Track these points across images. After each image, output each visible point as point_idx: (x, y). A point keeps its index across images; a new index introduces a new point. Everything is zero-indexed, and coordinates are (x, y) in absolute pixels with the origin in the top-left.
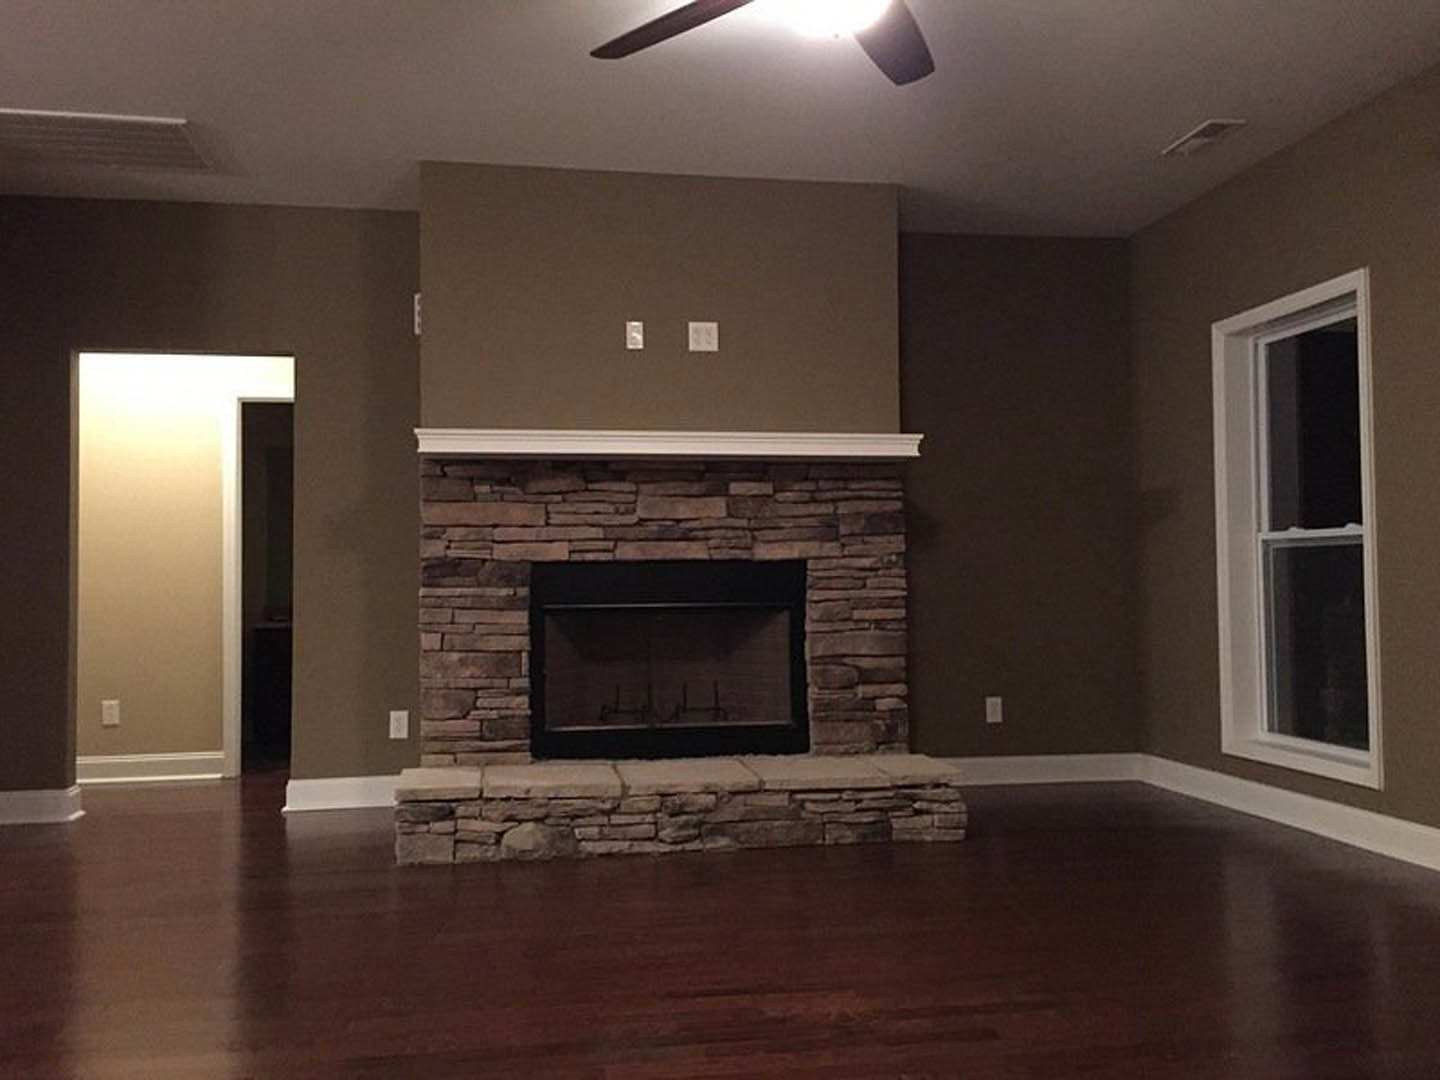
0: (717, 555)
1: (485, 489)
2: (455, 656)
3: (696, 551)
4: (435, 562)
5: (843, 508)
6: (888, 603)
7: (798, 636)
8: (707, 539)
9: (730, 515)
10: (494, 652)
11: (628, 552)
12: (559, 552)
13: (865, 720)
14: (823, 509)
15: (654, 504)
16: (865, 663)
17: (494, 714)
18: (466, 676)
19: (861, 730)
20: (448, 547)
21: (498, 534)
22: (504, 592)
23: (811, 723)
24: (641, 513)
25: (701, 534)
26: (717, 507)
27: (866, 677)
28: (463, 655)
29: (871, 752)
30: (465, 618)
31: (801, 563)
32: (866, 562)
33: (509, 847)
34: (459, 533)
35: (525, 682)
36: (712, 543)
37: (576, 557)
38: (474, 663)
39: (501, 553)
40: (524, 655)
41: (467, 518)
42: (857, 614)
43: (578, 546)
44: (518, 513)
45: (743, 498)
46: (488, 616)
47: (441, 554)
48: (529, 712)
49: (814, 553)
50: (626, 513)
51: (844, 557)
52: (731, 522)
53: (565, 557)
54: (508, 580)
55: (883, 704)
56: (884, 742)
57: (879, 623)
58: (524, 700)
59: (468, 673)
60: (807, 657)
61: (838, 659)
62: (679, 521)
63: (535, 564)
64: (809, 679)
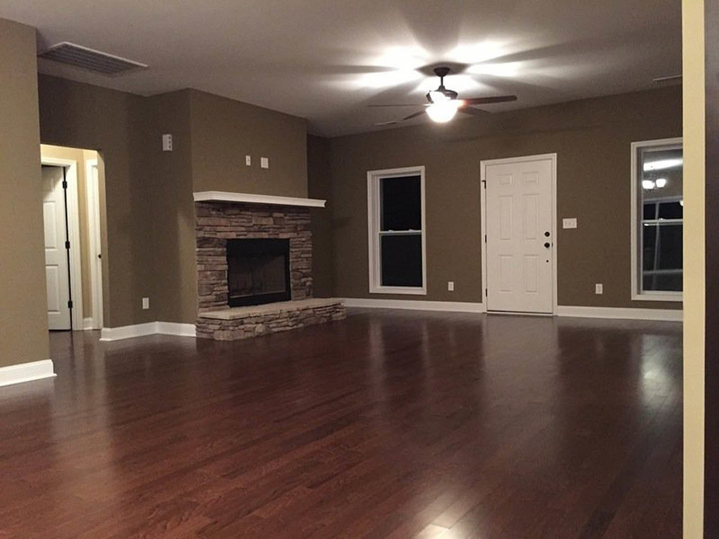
0: (272, 237)
1: (214, 213)
2: (209, 273)
3: (265, 236)
4: (201, 239)
5: (299, 222)
6: (308, 252)
7: (287, 263)
8: (269, 231)
9: (275, 224)
10: (219, 271)
11: (251, 236)
12: (233, 236)
13: (303, 289)
14: (294, 222)
15: (257, 220)
16: (304, 271)
17: (219, 293)
18: (212, 280)
19: (303, 292)
20: (204, 234)
21: (219, 229)
22: (220, 249)
23: (292, 291)
24: (254, 222)
25: (267, 230)
26: (271, 221)
27: (305, 276)
28: (212, 272)
29: (306, 298)
30: (210, 259)
31: (288, 239)
32: (304, 239)
33: (257, 332)
34: (208, 228)
35: (226, 281)
36: (271, 233)
37: (238, 237)
38: (215, 275)
39: (219, 235)
40: (226, 272)
41: (210, 223)
42: (303, 256)
43: (238, 233)
44: (223, 221)
45: (277, 218)
46: (216, 258)
47: (203, 235)
48: (228, 292)
49: (292, 236)
50: (249, 222)
51: (299, 238)
52: (274, 226)
53: (235, 237)
54: (221, 245)
55: (308, 284)
56: (308, 295)
57: (307, 258)
58: (226, 287)
59: (212, 278)
60: (290, 269)
61: (297, 270)
62: (262, 225)
63: (228, 240)
64: (291, 277)
